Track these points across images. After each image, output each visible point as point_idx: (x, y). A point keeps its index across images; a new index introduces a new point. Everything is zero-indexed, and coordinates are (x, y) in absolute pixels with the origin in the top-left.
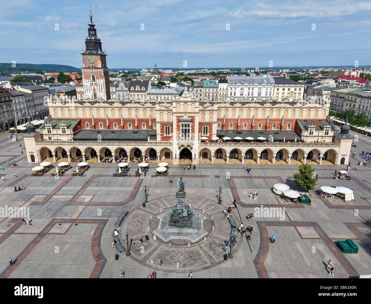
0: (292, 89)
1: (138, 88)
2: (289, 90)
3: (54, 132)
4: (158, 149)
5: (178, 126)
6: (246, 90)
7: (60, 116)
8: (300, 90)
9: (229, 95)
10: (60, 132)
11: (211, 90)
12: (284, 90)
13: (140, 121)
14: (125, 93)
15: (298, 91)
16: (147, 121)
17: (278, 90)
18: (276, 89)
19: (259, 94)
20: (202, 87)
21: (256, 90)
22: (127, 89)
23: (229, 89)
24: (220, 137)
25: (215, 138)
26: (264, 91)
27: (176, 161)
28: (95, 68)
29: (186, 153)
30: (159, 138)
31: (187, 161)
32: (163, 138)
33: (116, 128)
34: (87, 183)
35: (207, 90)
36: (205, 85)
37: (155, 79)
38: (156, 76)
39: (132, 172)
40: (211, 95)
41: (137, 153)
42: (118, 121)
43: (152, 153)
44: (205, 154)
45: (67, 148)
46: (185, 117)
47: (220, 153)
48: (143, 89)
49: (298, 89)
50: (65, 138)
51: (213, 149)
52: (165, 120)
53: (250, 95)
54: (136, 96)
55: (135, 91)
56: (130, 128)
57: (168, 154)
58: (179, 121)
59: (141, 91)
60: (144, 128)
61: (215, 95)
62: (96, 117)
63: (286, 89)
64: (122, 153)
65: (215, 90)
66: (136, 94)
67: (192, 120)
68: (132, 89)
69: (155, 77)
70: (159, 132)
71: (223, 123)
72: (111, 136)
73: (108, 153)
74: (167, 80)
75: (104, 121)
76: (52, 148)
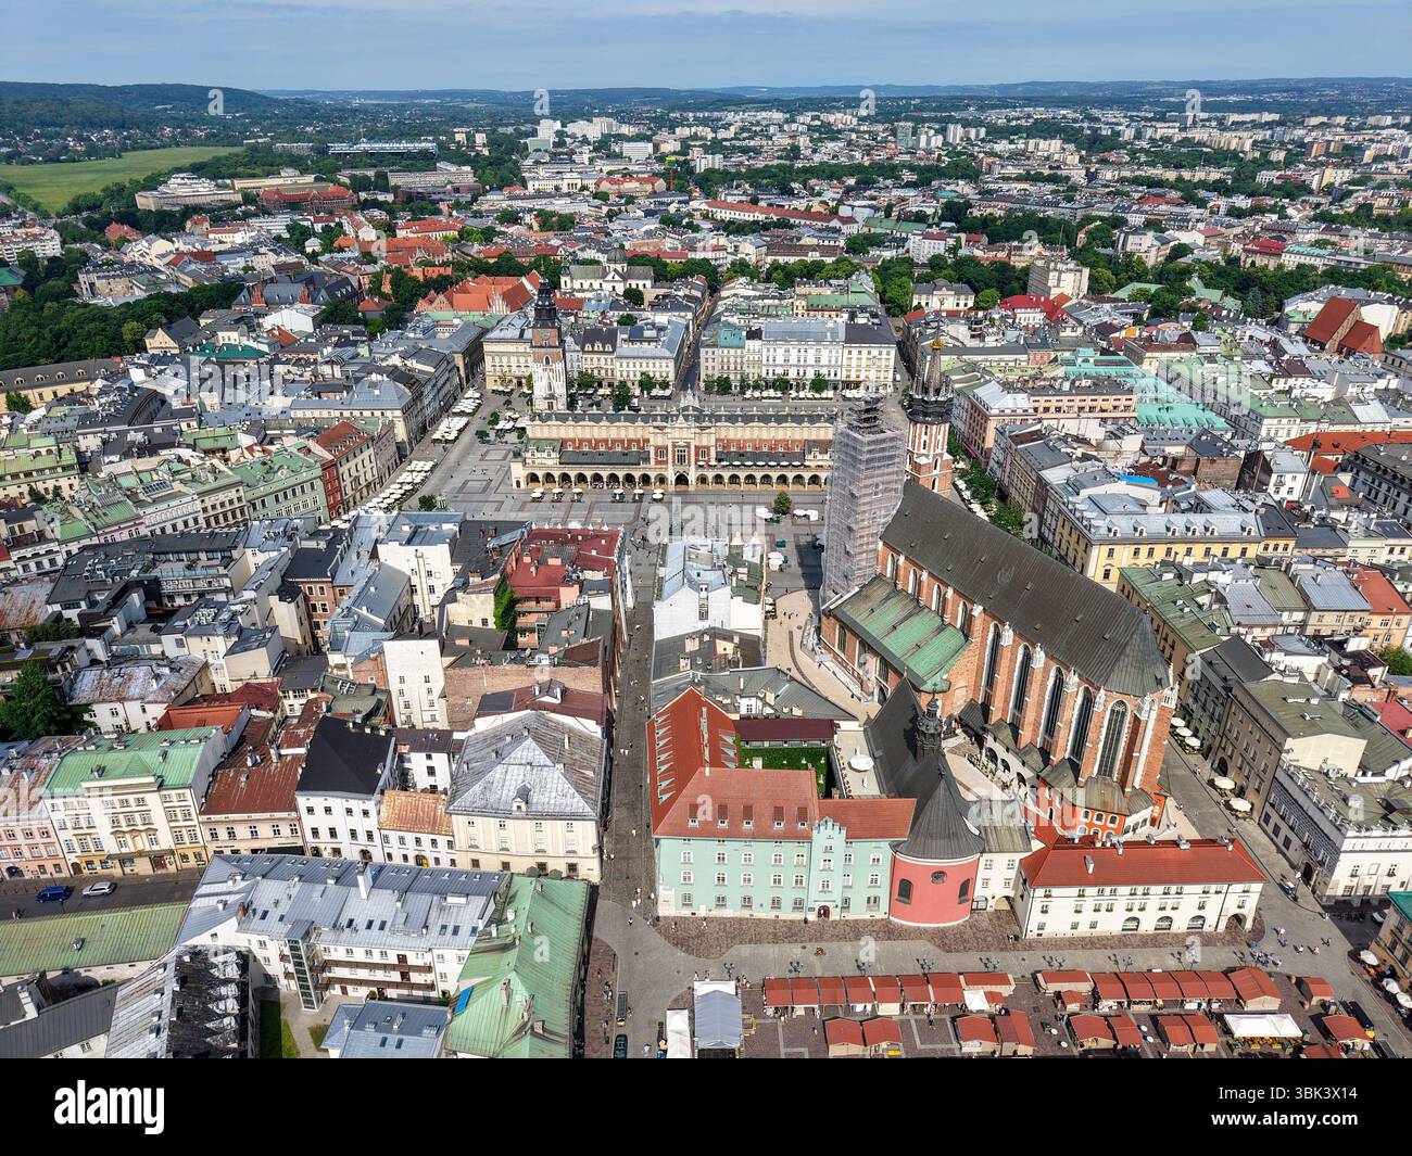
0: (875, 352)
1: (598, 346)
2: (869, 353)
3: (538, 455)
4: (652, 475)
5: (674, 452)
6: (794, 352)
7: (538, 435)
8: (888, 354)
9: (764, 362)
10: (545, 455)
11: (732, 351)
12: (860, 352)
13: (630, 441)
14: (575, 355)
15: (884, 356)
16: (638, 441)
17: (850, 353)
18: (846, 351)
19: (818, 360)
20: (715, 345)
21: (811, 353)
22: (578, 348)
23: (765, 350)
24: (719, 460)
25: (713, 462)
26: (825, 354)
27: (672, 488)
28: (550, 347)
29: (681, 479)
30: (652, 461)
31: (682, 488)
32: (657, 462)
33: (602, 449)
34: (591, 509)
35: (726, 351)
36: (722, 341)
37: (617, 278)
38: (619, 267)
39: (629, 498)
40: (732, 360)
41: (629, 478)
42: (606, 441)
43: (646, 479)
44: (703, 480)
45: (556, 474)
46: (681, 443)
47: (718, 479)
48: (608, 348)
49: (884, 352)
50: (550, 462)
51: (710, 475)
52: (660, 443)
53: (802, 362)
54: (595, 361)
55: (593, 352)
56: (619, 449)
57: (662, 480)
58: (674, 446)
59: (604, 352)
60: (635, 449)
61: (739, 360)
62: (580, 436)
63: (865, 352)
64: (613, 478)
65: (739, 351)
66: (595, 356)
67: (688, 446)
68: (588, 347)
69: (615, 270)
70: (652, 455)
71: (724, 444)
72: (600, 458)
73: (597, 478)
74: (645, 278)
75: (590, 441)
76: (540, 474)
